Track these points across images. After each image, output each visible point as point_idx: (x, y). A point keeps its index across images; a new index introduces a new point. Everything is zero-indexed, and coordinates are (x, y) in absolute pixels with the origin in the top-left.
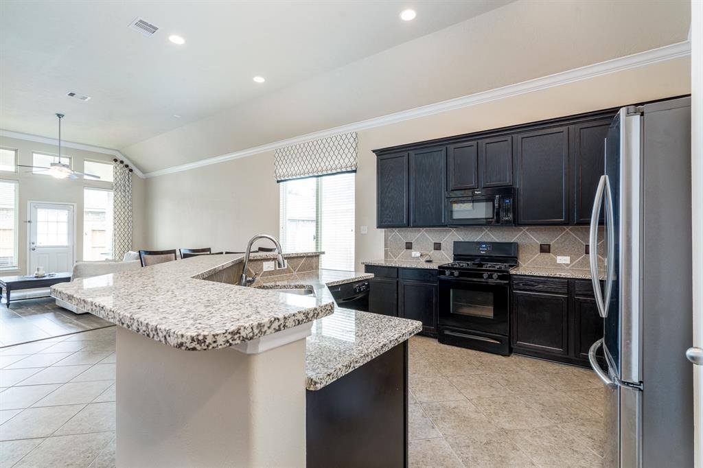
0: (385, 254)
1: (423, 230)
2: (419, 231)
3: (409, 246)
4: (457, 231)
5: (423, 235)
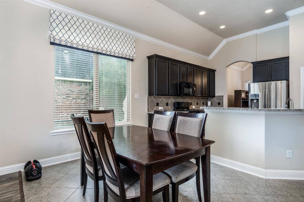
0: (148, 109)
1: (162, 97)
3: (158, 105)
4: (173, 98)
5: (162, 99)
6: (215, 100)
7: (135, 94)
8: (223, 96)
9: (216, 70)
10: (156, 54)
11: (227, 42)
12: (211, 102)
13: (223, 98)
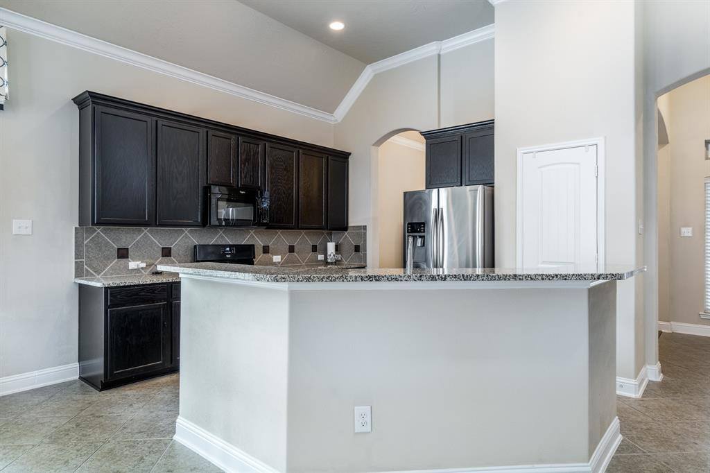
0: (77, 269)
1: (146, 231)
2: (140, 231)
3: (123, 254)
4: (191, 232)
5: (146, 236)
6: (348, 238)
7: (14, 221)
8: (365, 228)
9: (350, 154)
10: (89, 92)
11: (375, 76)
12: (336, 246)
13: (365, 234)
